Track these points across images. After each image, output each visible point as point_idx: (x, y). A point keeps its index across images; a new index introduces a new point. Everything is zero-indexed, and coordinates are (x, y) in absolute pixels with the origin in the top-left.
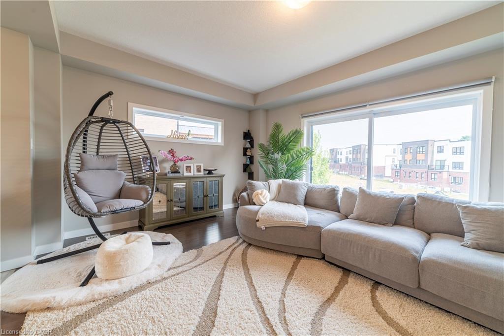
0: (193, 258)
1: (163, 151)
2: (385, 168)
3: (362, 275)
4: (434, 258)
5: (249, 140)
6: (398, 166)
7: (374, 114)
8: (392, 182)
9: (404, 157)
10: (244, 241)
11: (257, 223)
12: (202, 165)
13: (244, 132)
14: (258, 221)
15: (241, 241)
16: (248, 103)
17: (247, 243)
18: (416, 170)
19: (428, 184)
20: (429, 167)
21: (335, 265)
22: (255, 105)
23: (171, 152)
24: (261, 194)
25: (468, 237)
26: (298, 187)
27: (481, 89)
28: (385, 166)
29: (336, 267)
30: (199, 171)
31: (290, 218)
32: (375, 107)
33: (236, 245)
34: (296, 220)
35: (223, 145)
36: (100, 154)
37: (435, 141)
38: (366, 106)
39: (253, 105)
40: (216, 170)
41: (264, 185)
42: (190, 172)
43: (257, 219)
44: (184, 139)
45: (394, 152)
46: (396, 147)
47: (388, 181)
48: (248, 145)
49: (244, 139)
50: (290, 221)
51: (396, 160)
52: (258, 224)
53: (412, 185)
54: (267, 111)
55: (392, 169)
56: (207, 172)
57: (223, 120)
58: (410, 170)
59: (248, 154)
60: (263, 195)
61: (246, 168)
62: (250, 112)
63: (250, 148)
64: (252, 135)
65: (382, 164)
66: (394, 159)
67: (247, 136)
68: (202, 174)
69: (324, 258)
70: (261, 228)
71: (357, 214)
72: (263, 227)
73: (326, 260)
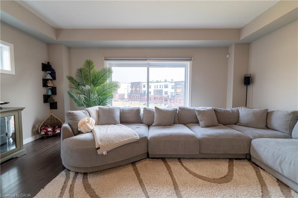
2: (124, 95)
3: (172, 158)
4: (204, 137)
6: (130, 93)
7: (150, 65)
8: (128, 101)
9: (132, 89)
10: (77, 173)
13: (42, 64)
14: (99, 148)
15: (72, 175)
17: (81, 173)
18: (137, 95)
19: (141, 101)
20: (141, 94)
22: (57, 39)
24: (88, 122)
25: (201, 123)
27: (189, 62)
28: (124, 94)
29: (157, 159)
31: (126, 137)
33: (70, 182)
35: (14, 74)
37: (142, 82)
38: (147, 60)
41: (84, 113)
43: (97, 147)
45: (128, 87)
46: (129, 84)
47: (126, 101)
48: (49, 77)
49: (43, 71)
50: (127, 139)
51: (129, 91)
52: (99, 152)
53: (135, 102)
54: (69, 48)
55: (128, 95)
58: (134, 95)
59: (49, 85)
60: (90, 122)
61: (46, 99)
62: (49, 45)
63: (51, 80)
64: (53, 67)
65: (123, 93)
66: (128, 90)
67: (46, 67)
69: (148, 156)
70: (103, 154)
71: (156, 123)
72: (105, 153)
73: (150, 157)
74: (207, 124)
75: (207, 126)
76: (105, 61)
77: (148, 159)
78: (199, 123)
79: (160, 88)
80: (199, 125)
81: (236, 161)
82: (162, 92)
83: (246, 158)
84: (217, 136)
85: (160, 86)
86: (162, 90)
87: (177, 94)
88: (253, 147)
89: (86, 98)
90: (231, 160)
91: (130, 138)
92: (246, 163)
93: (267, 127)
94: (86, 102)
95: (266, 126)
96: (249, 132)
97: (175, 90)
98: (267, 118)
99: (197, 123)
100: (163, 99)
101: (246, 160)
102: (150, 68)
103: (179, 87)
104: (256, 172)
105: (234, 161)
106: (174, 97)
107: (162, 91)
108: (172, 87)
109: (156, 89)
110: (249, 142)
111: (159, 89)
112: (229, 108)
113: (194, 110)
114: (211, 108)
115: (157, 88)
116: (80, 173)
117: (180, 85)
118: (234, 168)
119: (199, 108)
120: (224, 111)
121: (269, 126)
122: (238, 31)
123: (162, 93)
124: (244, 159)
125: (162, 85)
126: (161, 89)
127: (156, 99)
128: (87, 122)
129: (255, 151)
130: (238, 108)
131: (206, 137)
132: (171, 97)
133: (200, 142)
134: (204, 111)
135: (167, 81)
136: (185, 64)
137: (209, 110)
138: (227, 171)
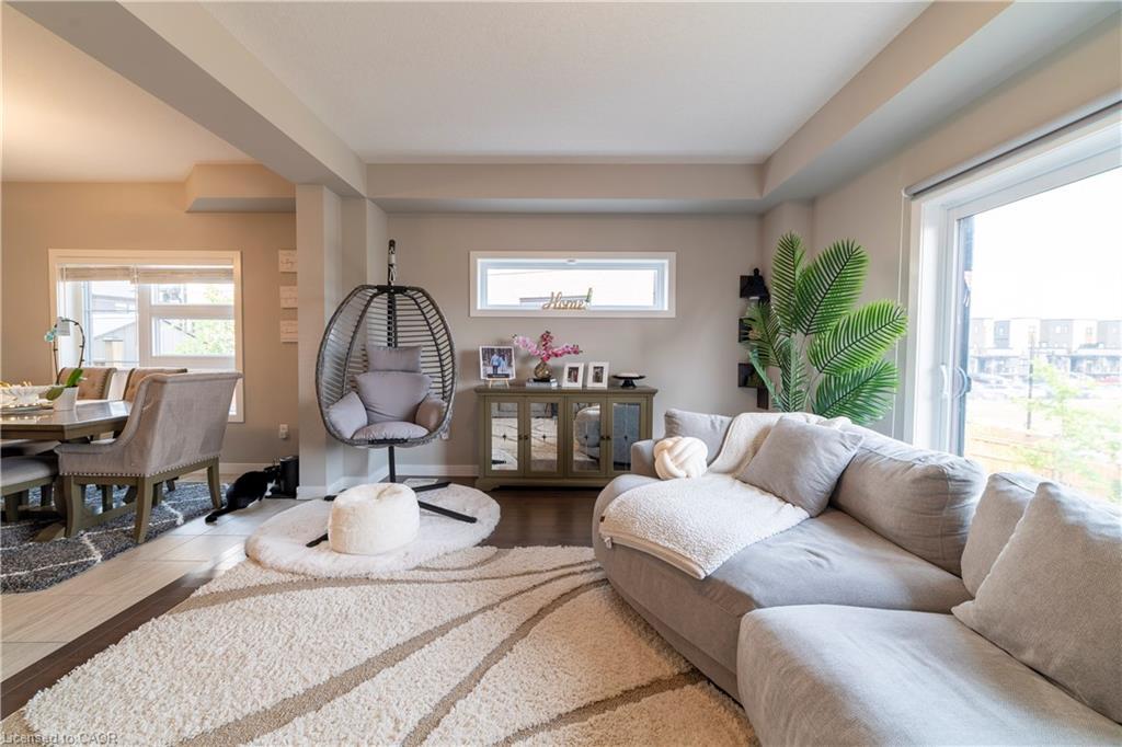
0: (472, 562)
1: (521, 338)
5: (757, 298)
12: (606, 366)
13: (742, 277)
16: (744, 193)
22: (761, 193)
23: (546, 338)
26: (811, 443)
30: (598, 378)
35: (674, 316)
36: (399, 345)
39: (758, 197)
40: (641, 377)
42: (576, 380)
44: (579, 308)
49: (741, 296)
56: (622, 382)
57: (673, 255)
59: (753, 336)
61: (745, 375)
68: (604, 385)
76: (915, 203)
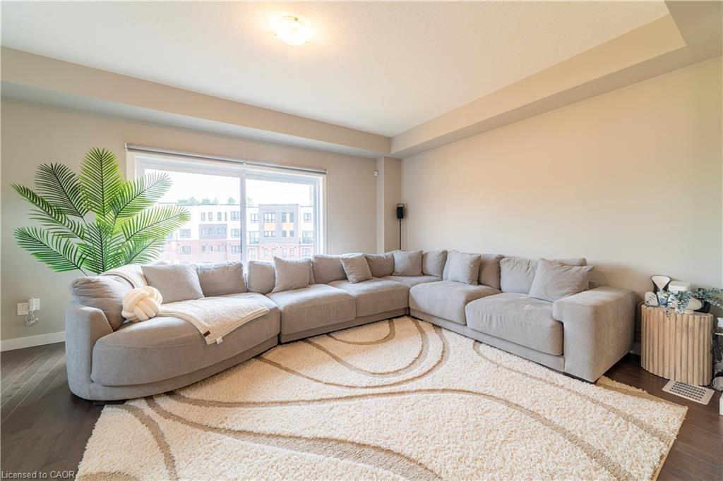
7: (247, 174)
11: (206, 338)
14: (208, 333)
21: (293, 342)
25: (351, 277)
27: (320, 176)
32: (251, 168)
34: (252, 310)
38: (242, 163)
43: (203, 332)
52: (209, 340)
69: (280, 341)
70: (216, 342)
71: (282, 285)
72: (219, 340)
73: (283, 341)
74: (359, 277)
75: (360, 281)
76: (129, 154)
77: (280, 347)
78: (347, 279)
79: (219, 219)
80: (349, 281)
81: (397, 319)
82: (226, 229)
83: (406, 315)
84: (375, 290)
85: (219, 214)
86: (226, 225)
87: (266, 234)
88: (412, 297)
89: (88, 246)
90: (390, 319)
91: (256, 311)
92: (406, 319)
93: (423, 274)
94: (88, 258)
95: (422, 272)
96: (406, 281)
97: (262, 227)
98: (422, 262)
99: (345, 278)
100: (229, 248)
101: (406, 317)
102: (248, 182)
103: (270, 218)
104: (416, 325)
105: (394, 320)
106: (257, 242)
107: (225, 227)
108: (253, 219)
109: (207, 222)
110: (407, 292)
111: (215, 221)
112: (381, 253)
113: (338, 259)
114: (361, 254)
115: (210, 219)
116: (155, 395)
117: (274, 215)
118: (395, 326)
119: (343, 255)
120: (377, 257)
121: (424, 272)
122: (388, 140)
123: (226, 233)
124: (403, 316)
125: (226, 213)
126: (223, 222)
127: (206, 249)
128: (150, 296)
129: (414, 301)
130: (393, 252)
131: (362, 293)
132: (251, 243)
133: (356, 301)
134: (353, 259)
135: (235, 201)
136: (313, 179)
137: (359, 257)
138: (389, 330)
